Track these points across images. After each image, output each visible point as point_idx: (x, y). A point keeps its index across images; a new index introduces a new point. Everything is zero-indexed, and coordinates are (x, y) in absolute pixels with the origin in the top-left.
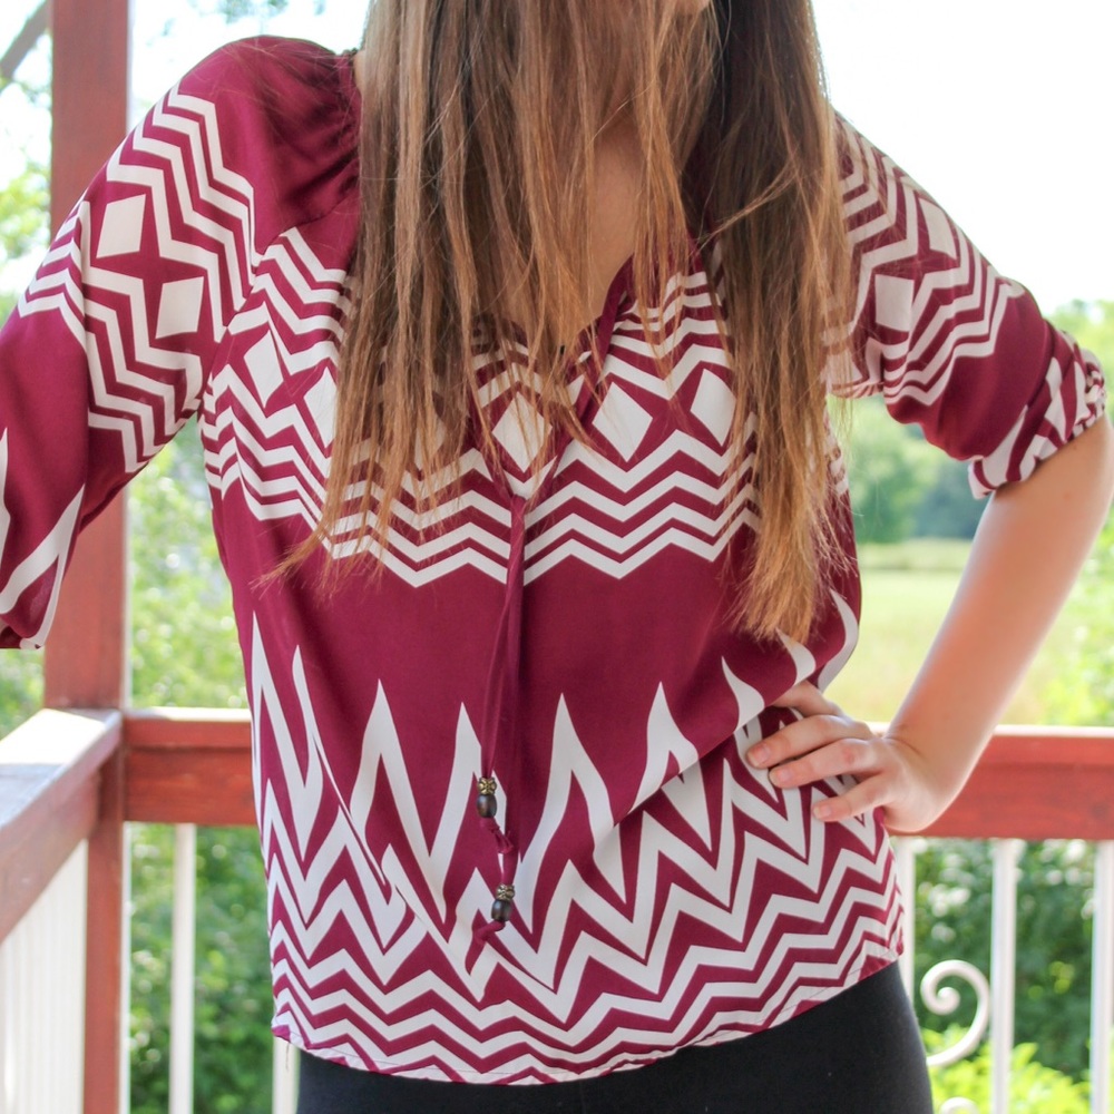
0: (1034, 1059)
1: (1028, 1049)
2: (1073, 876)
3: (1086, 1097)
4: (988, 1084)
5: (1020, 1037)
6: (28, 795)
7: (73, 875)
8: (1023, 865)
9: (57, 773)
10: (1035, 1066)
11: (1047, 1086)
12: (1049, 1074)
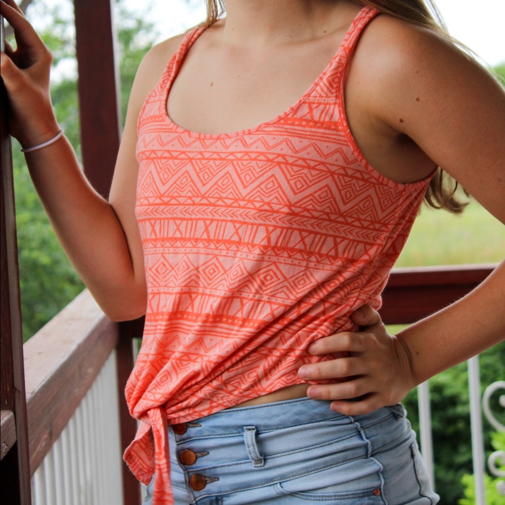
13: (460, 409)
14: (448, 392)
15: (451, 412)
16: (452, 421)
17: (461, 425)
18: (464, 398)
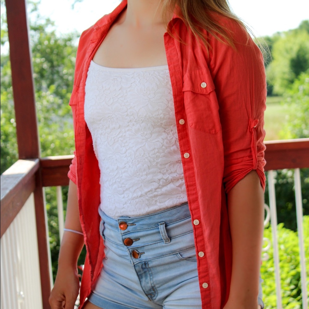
0: (284, 227)
1: (282, 225)
2: (290, 180)
3: (297, 235)
4: (272, 234)
5: (279, 222)
6: (16, 182)
7: (31, 202)
8: (277, 179)
9: (24, 176)
10: (284, 229)
11: (288, 233)
12: (288, 230)
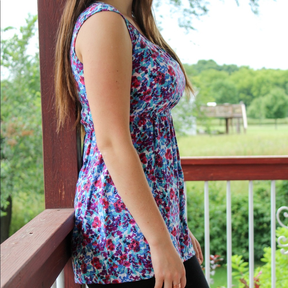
13: (265, 219)
14: (260, 212)
15: (261, 220)
16: (261, 224)
17: (265, 226)
18: (267, 214)
